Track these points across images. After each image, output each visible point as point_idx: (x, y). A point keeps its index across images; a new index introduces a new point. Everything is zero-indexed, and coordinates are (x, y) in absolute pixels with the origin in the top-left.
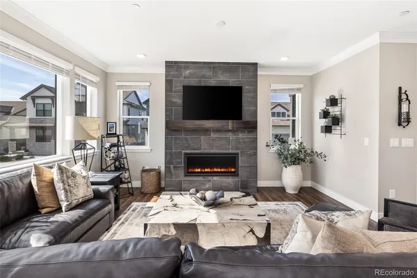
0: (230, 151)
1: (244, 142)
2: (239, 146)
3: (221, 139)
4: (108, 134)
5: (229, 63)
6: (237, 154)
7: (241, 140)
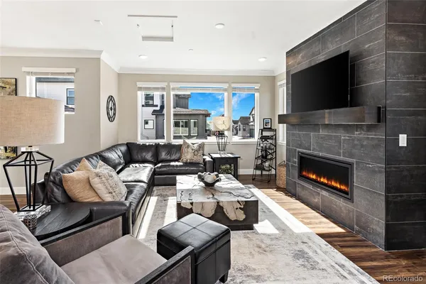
0: (341, 158)
1: (362, 146)
2: (354, 151)
3: (330, 137)
4: (264, 128)
5: (340, 20)
6: (351, 164)
7: (356, 142)
